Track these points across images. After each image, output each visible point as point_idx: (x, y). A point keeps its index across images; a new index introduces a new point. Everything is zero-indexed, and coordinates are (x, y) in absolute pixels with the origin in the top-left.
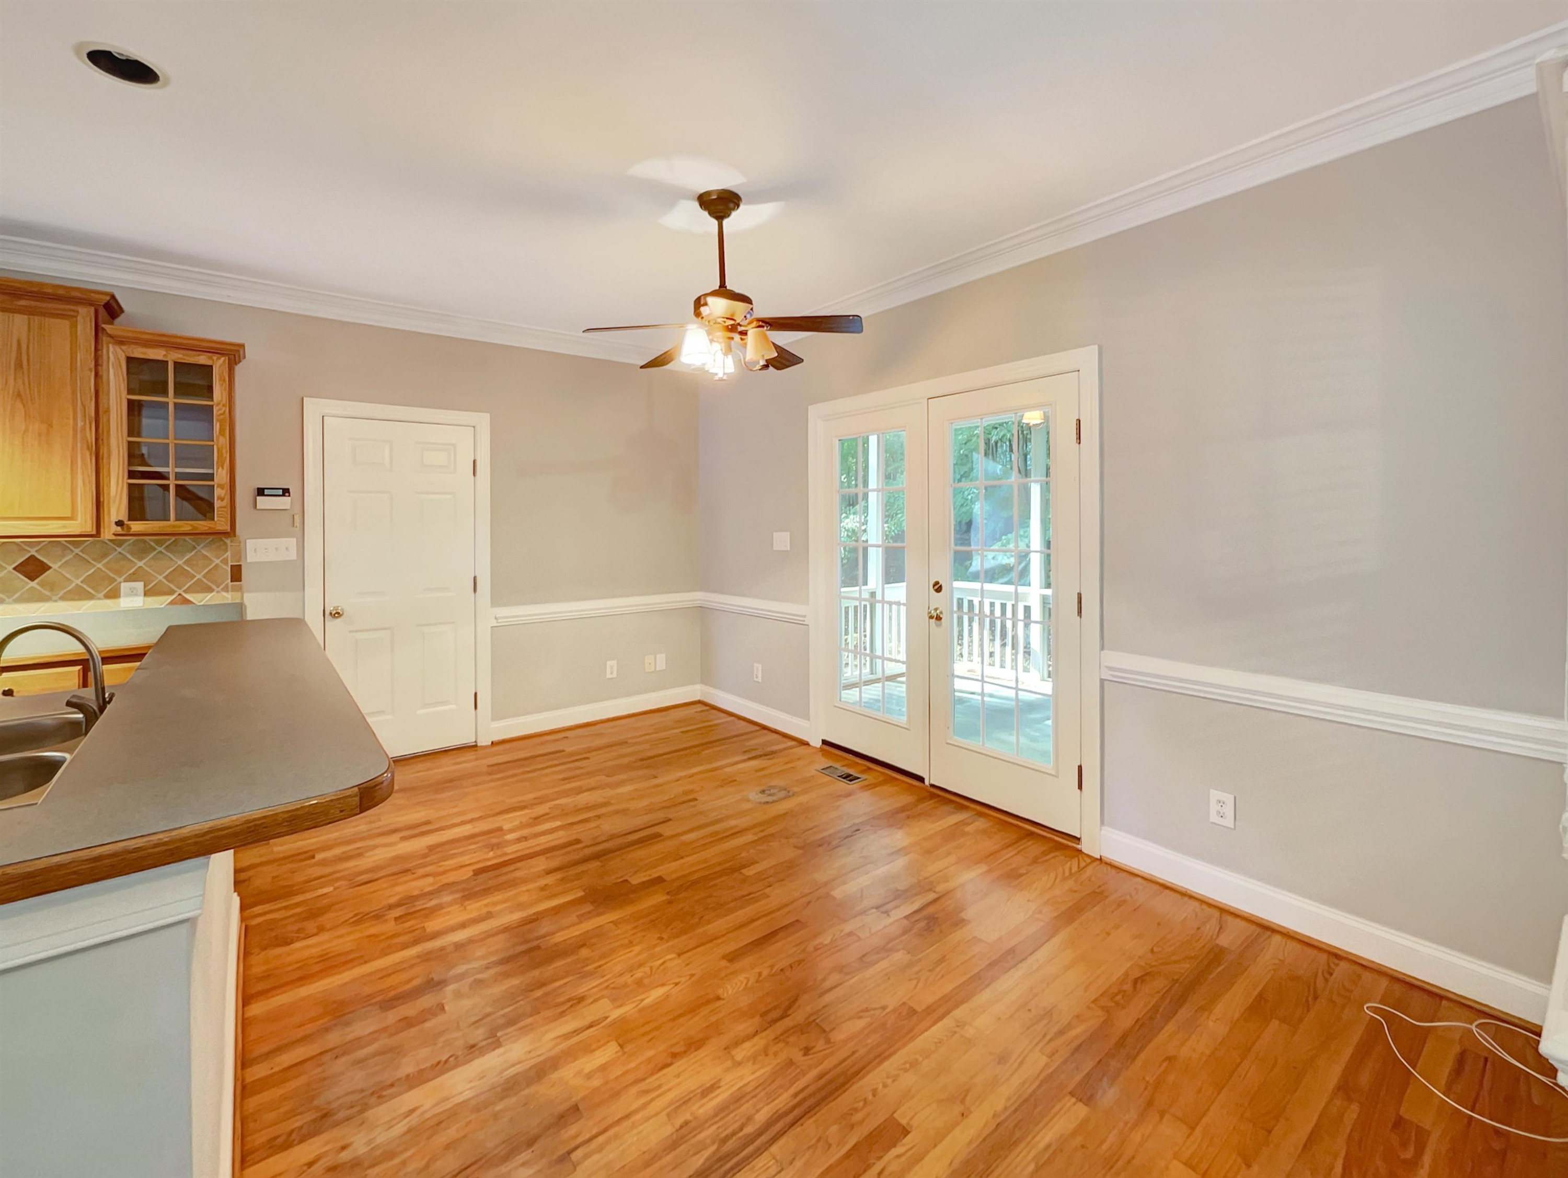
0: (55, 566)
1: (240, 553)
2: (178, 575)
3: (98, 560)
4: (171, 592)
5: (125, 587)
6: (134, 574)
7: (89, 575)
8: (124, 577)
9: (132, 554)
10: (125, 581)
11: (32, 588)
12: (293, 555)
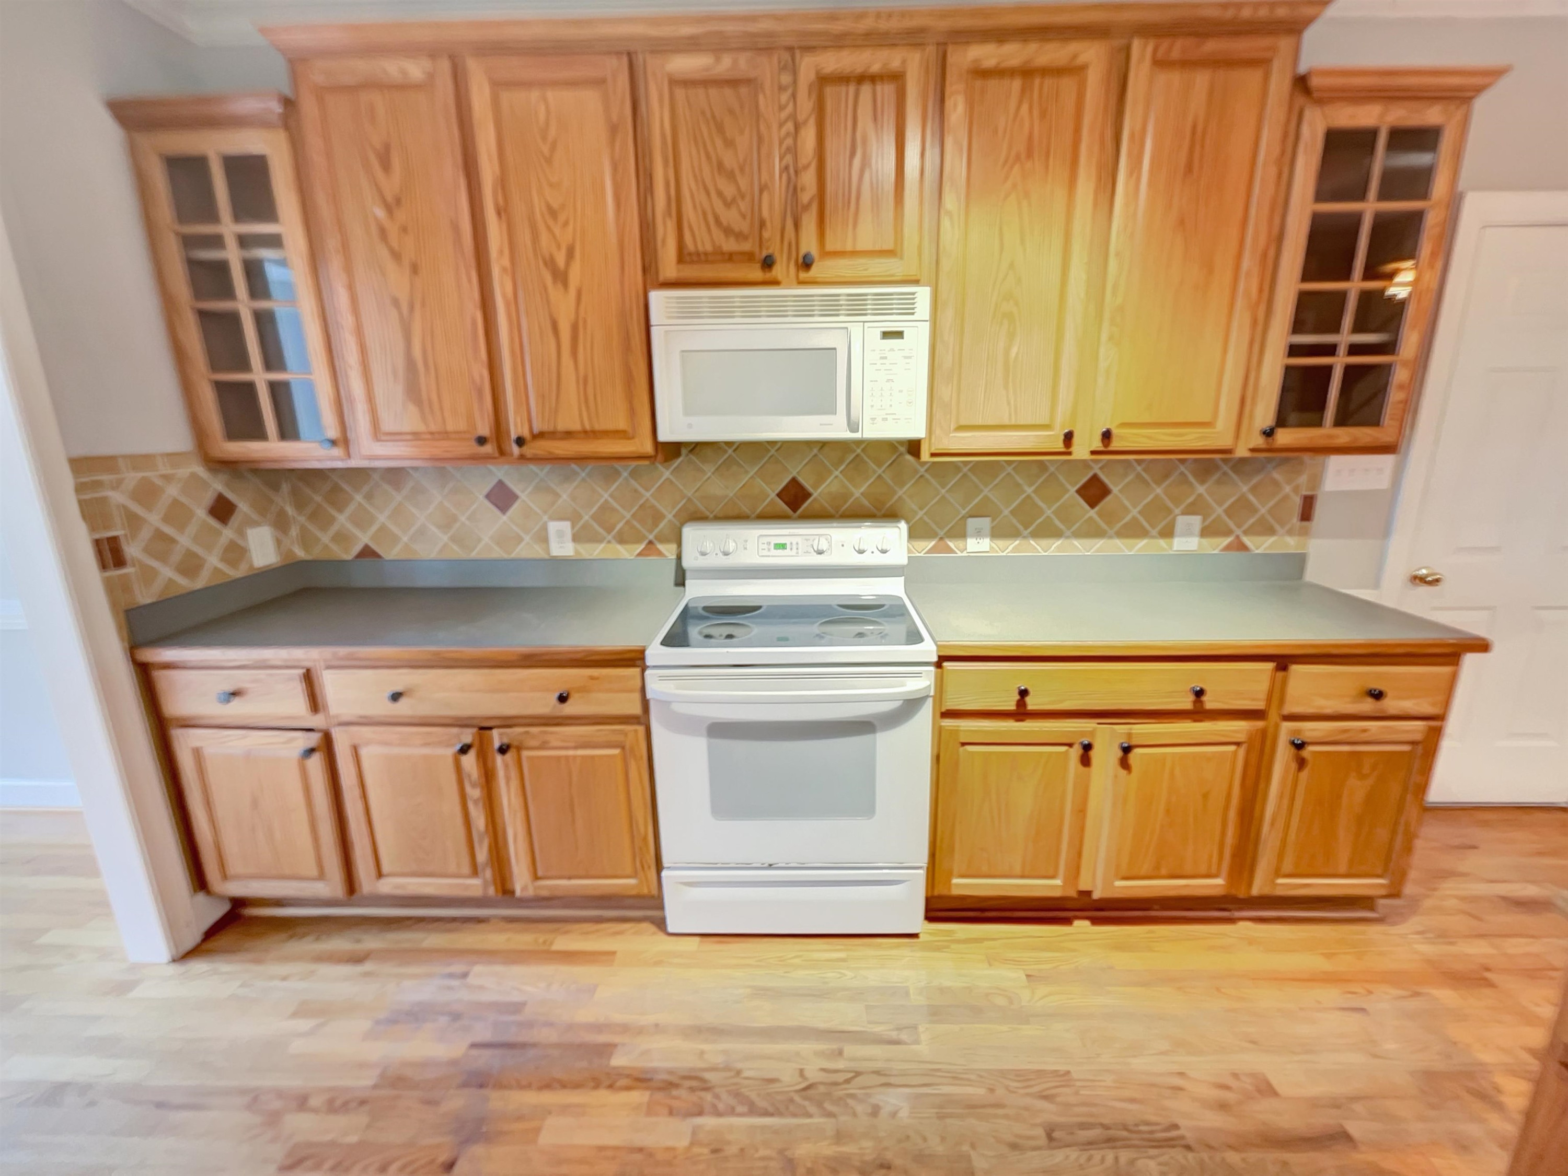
0: (1115, 490)
1: (1316, 480)
2: (1241, 508)
3: (1158, 483)
4: (1227, 532)
5: (1182, 521)
6: (1193, 504)
7: (1148, 504)
8: (1183, 506)
9: (1195, 475)
10: (1184, 513)
11: (1091, 518)
12: (1383, 482)
